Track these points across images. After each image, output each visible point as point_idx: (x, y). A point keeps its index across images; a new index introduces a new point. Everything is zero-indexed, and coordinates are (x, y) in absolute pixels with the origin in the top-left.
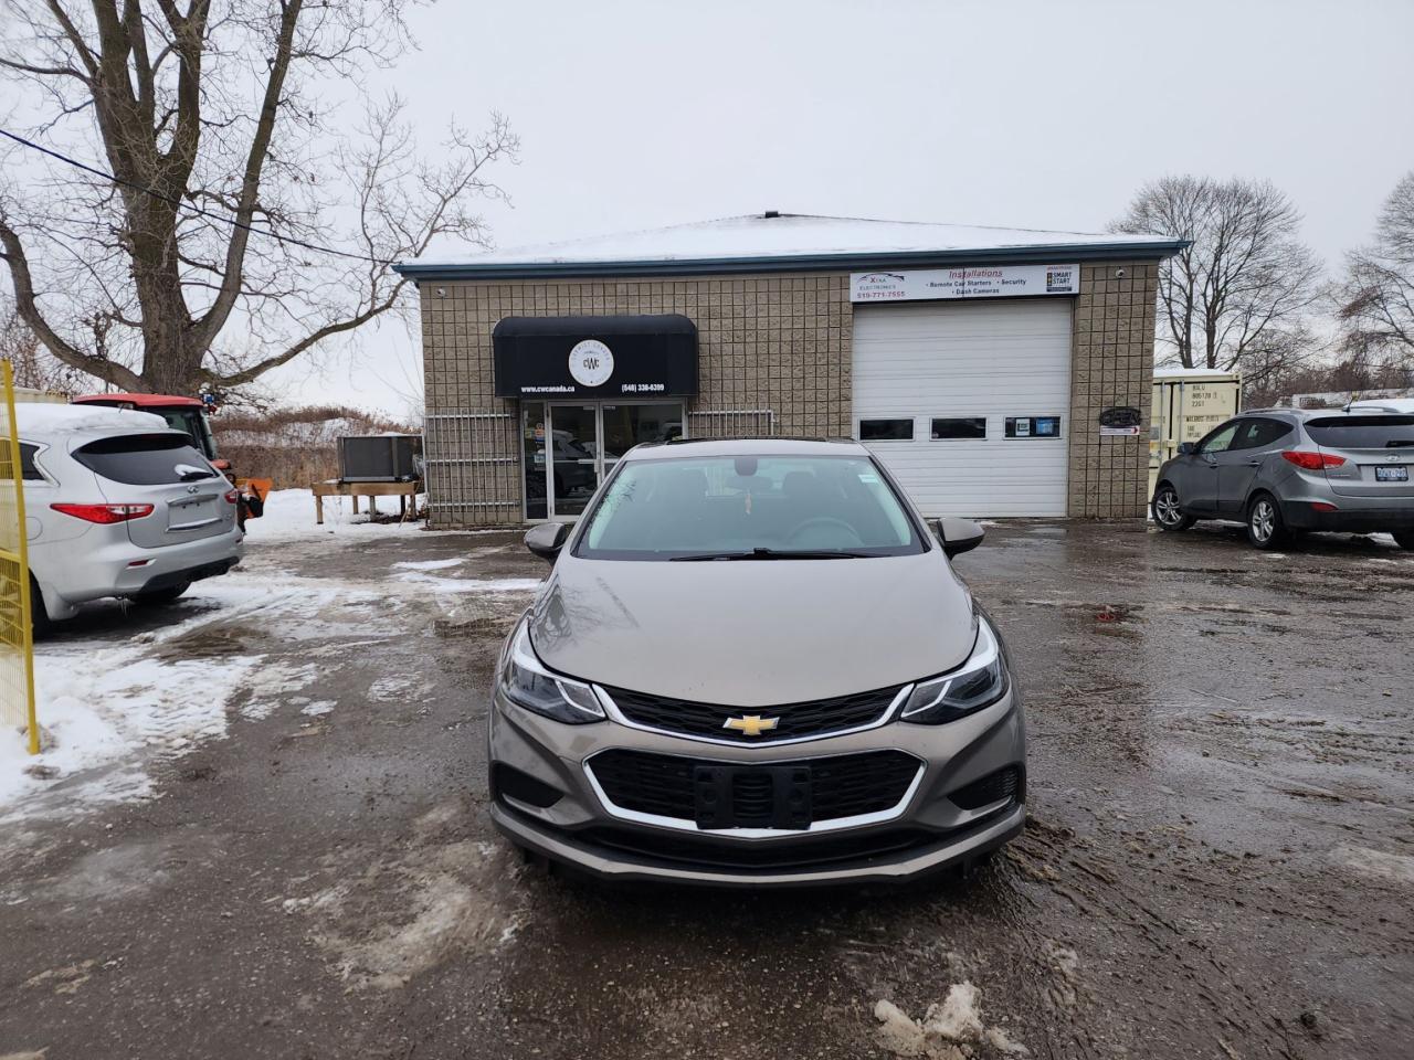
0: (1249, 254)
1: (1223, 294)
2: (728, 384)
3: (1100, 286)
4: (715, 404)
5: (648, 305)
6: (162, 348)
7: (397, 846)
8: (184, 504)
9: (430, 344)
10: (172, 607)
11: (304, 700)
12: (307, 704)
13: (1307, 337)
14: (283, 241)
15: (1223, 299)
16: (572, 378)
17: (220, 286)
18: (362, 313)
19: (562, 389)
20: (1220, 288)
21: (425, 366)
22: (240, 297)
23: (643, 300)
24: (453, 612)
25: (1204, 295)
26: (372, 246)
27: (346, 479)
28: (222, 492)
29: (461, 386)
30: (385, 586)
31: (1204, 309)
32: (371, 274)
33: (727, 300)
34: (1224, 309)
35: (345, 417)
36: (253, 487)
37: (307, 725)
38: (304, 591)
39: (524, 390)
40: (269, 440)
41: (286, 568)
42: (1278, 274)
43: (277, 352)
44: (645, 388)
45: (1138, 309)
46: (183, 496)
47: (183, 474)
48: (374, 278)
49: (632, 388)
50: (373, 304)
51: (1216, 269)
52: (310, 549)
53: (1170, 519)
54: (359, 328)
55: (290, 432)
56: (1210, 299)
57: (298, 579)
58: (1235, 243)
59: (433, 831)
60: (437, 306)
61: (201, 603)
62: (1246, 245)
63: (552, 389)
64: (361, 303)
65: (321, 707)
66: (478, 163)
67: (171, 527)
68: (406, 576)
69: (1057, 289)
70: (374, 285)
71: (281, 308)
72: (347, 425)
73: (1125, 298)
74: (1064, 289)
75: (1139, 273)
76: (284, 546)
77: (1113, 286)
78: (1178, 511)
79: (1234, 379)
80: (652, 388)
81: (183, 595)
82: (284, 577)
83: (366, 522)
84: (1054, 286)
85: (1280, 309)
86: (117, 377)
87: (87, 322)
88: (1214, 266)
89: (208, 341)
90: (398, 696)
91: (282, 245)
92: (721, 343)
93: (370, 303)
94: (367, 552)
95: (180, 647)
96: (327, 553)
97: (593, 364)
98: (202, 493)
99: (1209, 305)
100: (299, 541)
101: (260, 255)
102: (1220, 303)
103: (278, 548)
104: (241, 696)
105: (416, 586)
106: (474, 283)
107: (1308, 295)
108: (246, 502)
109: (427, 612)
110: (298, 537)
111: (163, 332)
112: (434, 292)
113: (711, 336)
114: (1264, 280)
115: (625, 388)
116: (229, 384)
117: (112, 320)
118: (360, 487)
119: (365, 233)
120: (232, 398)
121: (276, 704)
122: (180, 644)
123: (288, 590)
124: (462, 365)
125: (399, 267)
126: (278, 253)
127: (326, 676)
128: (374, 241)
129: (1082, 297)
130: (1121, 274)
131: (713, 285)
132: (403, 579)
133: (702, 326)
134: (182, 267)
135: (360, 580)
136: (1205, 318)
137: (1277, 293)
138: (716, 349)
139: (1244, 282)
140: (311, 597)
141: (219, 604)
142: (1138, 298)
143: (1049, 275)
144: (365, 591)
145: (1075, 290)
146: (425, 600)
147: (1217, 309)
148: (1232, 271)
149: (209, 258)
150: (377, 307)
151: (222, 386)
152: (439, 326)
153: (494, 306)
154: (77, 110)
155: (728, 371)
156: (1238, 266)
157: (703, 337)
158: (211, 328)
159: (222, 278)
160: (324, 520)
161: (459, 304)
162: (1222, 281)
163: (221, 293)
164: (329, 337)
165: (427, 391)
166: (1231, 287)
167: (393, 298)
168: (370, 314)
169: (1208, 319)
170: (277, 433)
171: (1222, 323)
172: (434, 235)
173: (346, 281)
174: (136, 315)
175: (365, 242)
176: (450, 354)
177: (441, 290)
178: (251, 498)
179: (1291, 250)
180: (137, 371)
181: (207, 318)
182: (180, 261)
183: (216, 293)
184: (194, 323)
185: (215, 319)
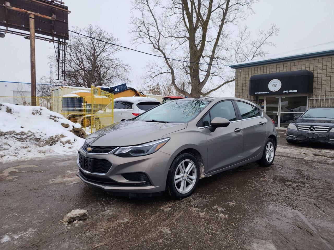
2: (324, 90)
4: (318, 96)
5: (297, 68)
9: (237, 83)
16: (269, 90)
19: (266, 93)
21: (235, 88)
22: (210, 77)
23: (295, 67)
29: (243, 93)
33: (324, 64)
39: (256, 93)
43: (215, 88)
44: (291, 91)
49: (287, 91)
60: (239, 74)
63: (263, 93)
66: (266, 38)
80: (293, 91)
89: (203, 86)
92: (322, 77)
97: (275, 85)
106: (248, 68)
112: (239, 71)
113: (318, 75)
115: (284, 92)
119: (236, 59)
124: (244, 88)
131: (320, 60)
133: (315, 72)
138: (320, 79)
149: (205, 69)
152: (239, 79)
154: (182, 44)
155: (324, 86)
157: (315, 76)
158: (204, 84)
159: (206, 73)
161: (244, 73)
165: (235, 94)
176: (241, 85)
177: (240, 70)
180: (190, 93)
181: (203, 82)
182: (200, 70)
183: (205, 76)
184: (201, 83)
185: (204, 82)
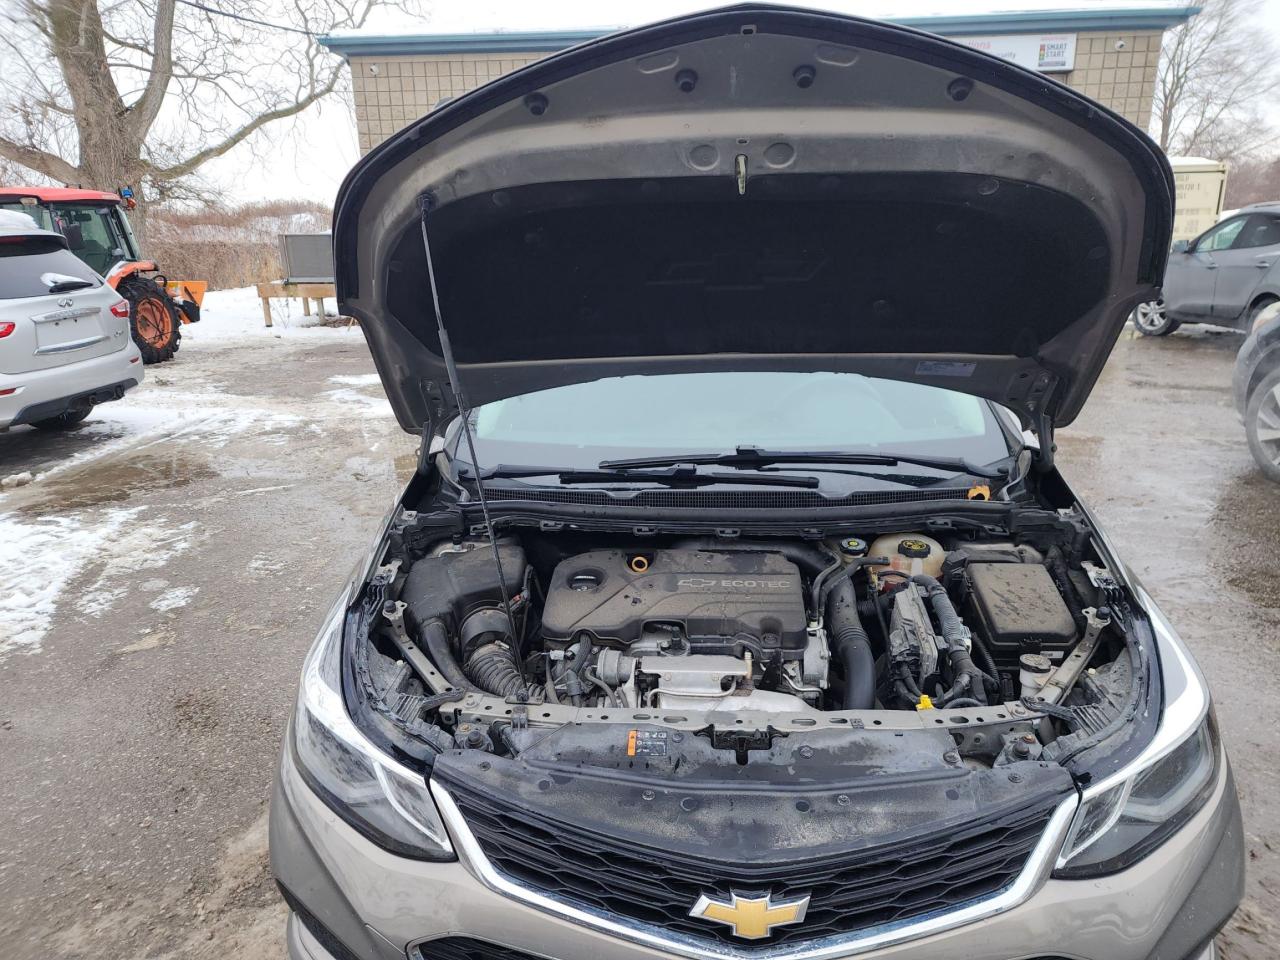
0: (1213, 38)
1: (1183, 80)
3: (1097, 61)
6: (96, 138)
7: (182, 911)
8: (57, 321)
9: (366, 130)
10: (72, 433)
11: (161, 583)
12: (161, 591)
13: (1260, 127)
14: (211, 15)
15: (1182, 87)
17: (149, 67)
18: (302, 98)
20: (1180, 74)
22: (173, 81)
24: (376, 445)
25: (1164, 82)
26: (306, 20)
27: (291, 280)
28: (105, 306)
30: (312, 406)
31: (1162, 97)
32: (307, 53)
34: (1181, 97)
35: (311, 212)
36: (186, 290)
37: (148, 631)
38: (221, 413)
40: (238, 236)
41: (215, 381)
42: (1240, 60)
43: (215, 141)
45: (1135, 89)
46: (55, 311)
47: (53, 285)
48: (311, 56)
50: (313, 88)
51: (1179, 52)
52: (252, 358)
53: (1152, 323)
54: (301, 114)
55: (259, 227)
56: (1169, 86)
57: (223, 396)
58: (1199, 26)
59: (246, 872)
60: (370, 85)
61: (103, 429)
62: (1211, 28)
64: (301, 86)
65: (177, 598)
67: (43, 348)
68: (338, 394)
69: (1048, 64)
70: (311, 65)
71: (222, 94)
72: (313, 221)
73: (1122, 75)
74: (1057, 64)
75: (1141, 45)
76: (226, 352)
77: (1111, 61)
78: (1162, 315)
79: (1221, 169)
81: (88, 419)
82: (211, 394)
83: (315, 325)
84: (1046, 60)
85: (1238, 95)
86: (53, 169)
87: (14, 109)
88: (1177, 49)
89: (144, 129)
90: (280, 578)
91: (210, 20)
93: (309, 87)
94: (309, 361)
95: (56, 493)
96: (265, 362)
98: (77, 307)
99: (1167, 91)
100: (242, 348)
101: (191, 32)
102: (1179, 90)
103: (216, 355)
104: (87, 577)
105: (345, 408)
106: (410, 59)
107: (1266, 83)
108: (180, 306)
109: (348, 444)
110: (243, 342)
111: (93, 119)
112: (368, 70)
114: (1226, 66)
116: (170, 177)
117: (48, 108)
118: (307, 289)
119: (297, 6)
120: (178, 192)
121: (121, 592)
122: (54, 488)
123: (204, 413)
125: (326, 40)
126: (207, 30)
127: (202, 543)
128: (309, 15)
129: (1076, 72)
130: (1122, 46)
132: (333, 398)
134: (109, 47)
135: (290, 399)
136: (1162, 106)
137: (1237, 80)
139: (1205, 68)
140: (225, 421)
141: (124, 429)
142: (1137, 75)
143: (1042, 48)
144: (286, 416)
145: (1069, 66)
146: (349, 428)
147: (1176, 96)
148: (1195, 55)
149: (138, 38)
150: (317, 91)
151: (166, 179)
152: (375, 110)
153: (433, 86)
156: (1200, 50)
158: (146, 115)
159: (152, 58)
160: (273, 323)
161: (394, 83)
162: (1183, 66)
163: (152, 76)
164: (270, 125)
166: (1190, 73)
167: (334, 81)
168: (311, 98)
169: (1165, 108)
170: (246, 227)
171: (1179, 111)
172: (373, 7)
173: (283, 61)
174: (66, 100)
175: (299, 16)
177: (373, 67)
178: (185, 302)
179: (1255, 34)
180: (76, 163)
181: (140, 104)
182: (105, 40)
183: (147, 75)
184: (127, 110)
185: (149, 105)
